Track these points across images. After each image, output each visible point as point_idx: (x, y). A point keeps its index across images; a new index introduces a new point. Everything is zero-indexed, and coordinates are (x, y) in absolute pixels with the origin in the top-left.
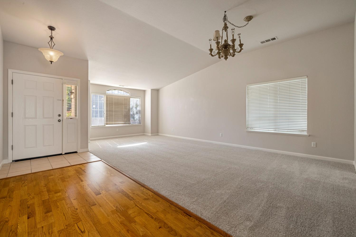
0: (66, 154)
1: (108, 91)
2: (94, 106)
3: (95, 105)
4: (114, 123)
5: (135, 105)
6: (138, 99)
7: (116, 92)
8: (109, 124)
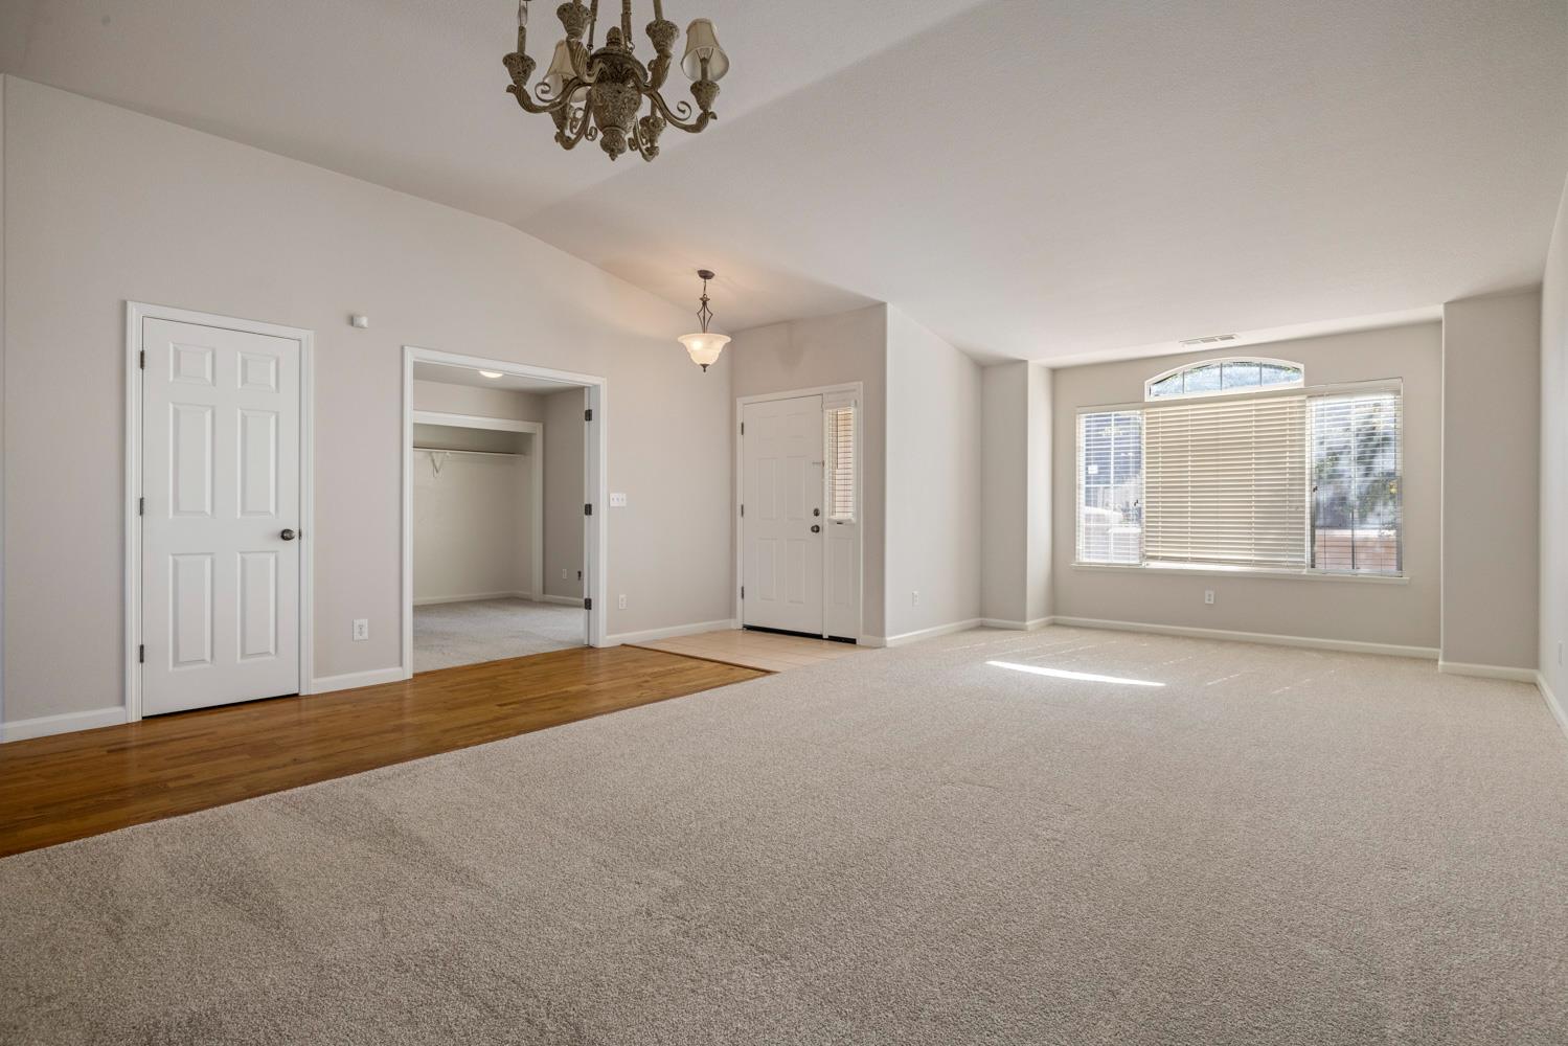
0: (832, 639)
1: (1159, 385)
2: (1094, 469)
3: (1098, 463)
4: (1189, 555)
5: (1354, 443)
6: (1387, 400)
7: (1205, 383)
8: (1164, 559)
